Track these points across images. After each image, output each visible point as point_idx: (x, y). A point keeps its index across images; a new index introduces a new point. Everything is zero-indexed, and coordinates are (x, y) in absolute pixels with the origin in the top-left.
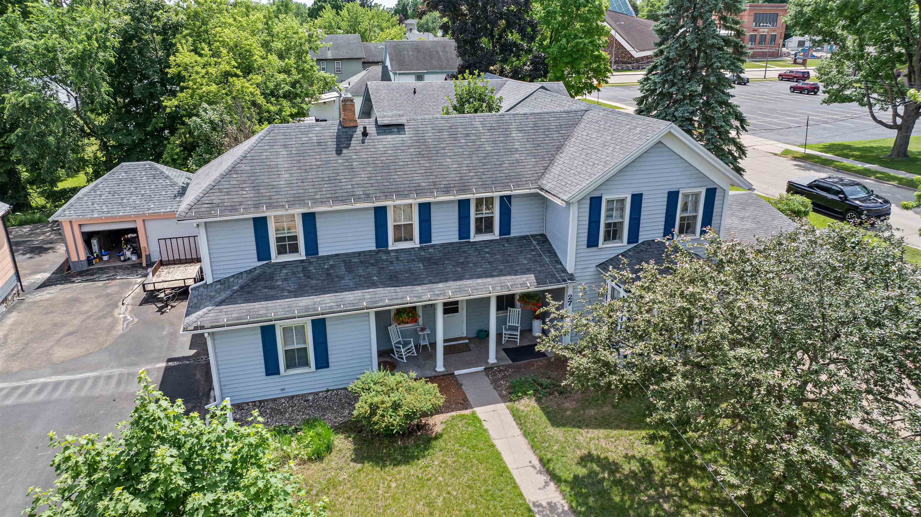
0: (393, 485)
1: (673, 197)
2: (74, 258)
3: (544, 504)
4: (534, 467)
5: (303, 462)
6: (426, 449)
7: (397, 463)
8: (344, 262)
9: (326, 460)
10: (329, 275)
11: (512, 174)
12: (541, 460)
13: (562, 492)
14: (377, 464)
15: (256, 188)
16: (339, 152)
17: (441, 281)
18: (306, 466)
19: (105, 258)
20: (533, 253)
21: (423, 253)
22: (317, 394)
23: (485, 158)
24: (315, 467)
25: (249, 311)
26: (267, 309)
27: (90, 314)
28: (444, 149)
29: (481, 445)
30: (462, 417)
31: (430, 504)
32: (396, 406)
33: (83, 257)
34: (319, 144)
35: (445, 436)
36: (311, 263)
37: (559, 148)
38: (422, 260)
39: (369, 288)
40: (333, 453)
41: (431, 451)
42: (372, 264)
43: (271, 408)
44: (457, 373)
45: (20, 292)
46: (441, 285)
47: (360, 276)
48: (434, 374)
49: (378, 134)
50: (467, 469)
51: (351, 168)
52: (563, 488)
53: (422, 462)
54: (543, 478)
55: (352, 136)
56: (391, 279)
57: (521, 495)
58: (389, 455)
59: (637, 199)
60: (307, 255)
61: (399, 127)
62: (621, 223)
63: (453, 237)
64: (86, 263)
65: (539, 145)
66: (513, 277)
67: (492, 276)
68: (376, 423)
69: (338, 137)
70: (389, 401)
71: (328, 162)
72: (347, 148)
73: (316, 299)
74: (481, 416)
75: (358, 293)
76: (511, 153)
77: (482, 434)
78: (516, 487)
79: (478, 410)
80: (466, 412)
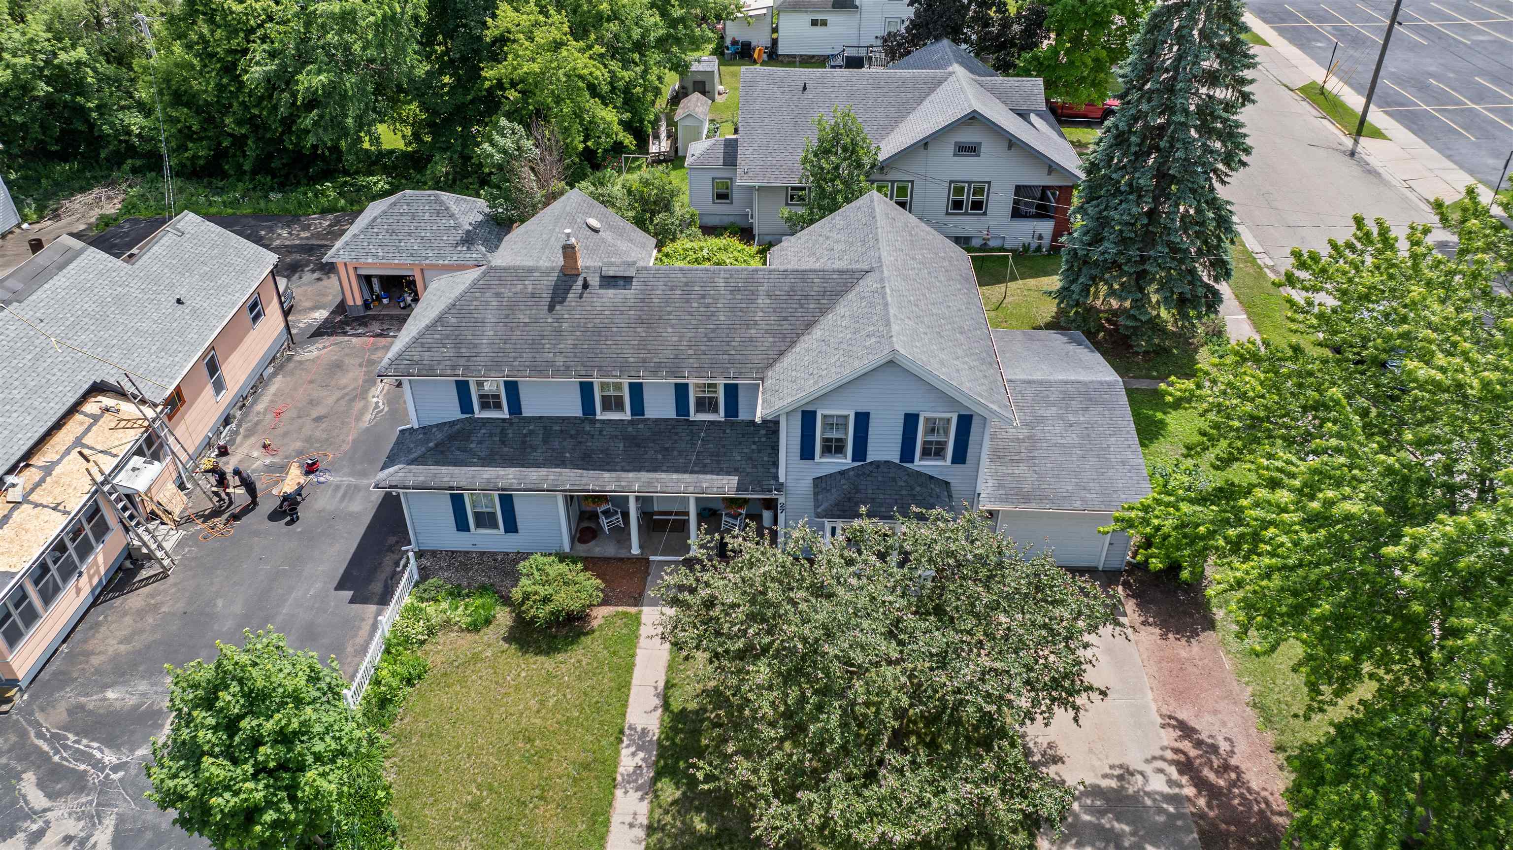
0: (523, 674)
1: (911, 420)
2: (350, 302)
3: (639, 729)
4: (656, 688)
5: (462, 630)
6: (572, 643)
7: (539, 652)
8: (545, 428)
9: (482, 632)
10: (524, 442)
11: (738, 357)
12: (667, 682)
13: (663, 721)
14: (521, 649)
15: (457, 346)
16: (551, 308)
18: (462, 635)
19: (385, 301)
20: (754, 447)
21: (630, 429)
22: (507, 554)
23: (713, 331)
24: (470, 637)
25: (435, 475)
26: (452, 475)
27: (346, 390)
28: (670, 313)
29: (622, 653)
30: (626, 614)
31: (542, 703)
32: (546, 600)
33: (359, 302)
34: (533, 294)
35: (597, 634)
36: (511, 424)
37: (809, 326)
38: (626, 438)
39: (557, 466)
40: (491, 627)
41: (575, 647)
42: (571, 436)
43: (461, 562)
44: (652, 558)
45: (291, 345)
46: (631, 475)
47: (553, 450)
48: (628, 555)
49: (601, 286)
50: (594, 674)
51: (558, 331)
52: (666, 718)
53: (560, 657)
54: (657, 702)
55: (571, 287)
56: (583, 459)
57: (624, 715)
58: (536, 641)
59: (862, 419)
60: (510, 413)
61: (627, 281)
62: (846, 439)
63: (671, 413)
64: (362, 309)
65: (785, 319)
66: (715, 477)
68: (524, 612)
69: (556, 288)
70: (543, 591)
71: (536, 320)
72: (561, 302)
73: (501, 471)
74: (644, 618)
75: (543, 471)
76: (748, 326)
77: (631, 639)
78: (625, 705)
79: (645, 609)
80: (633, 610)
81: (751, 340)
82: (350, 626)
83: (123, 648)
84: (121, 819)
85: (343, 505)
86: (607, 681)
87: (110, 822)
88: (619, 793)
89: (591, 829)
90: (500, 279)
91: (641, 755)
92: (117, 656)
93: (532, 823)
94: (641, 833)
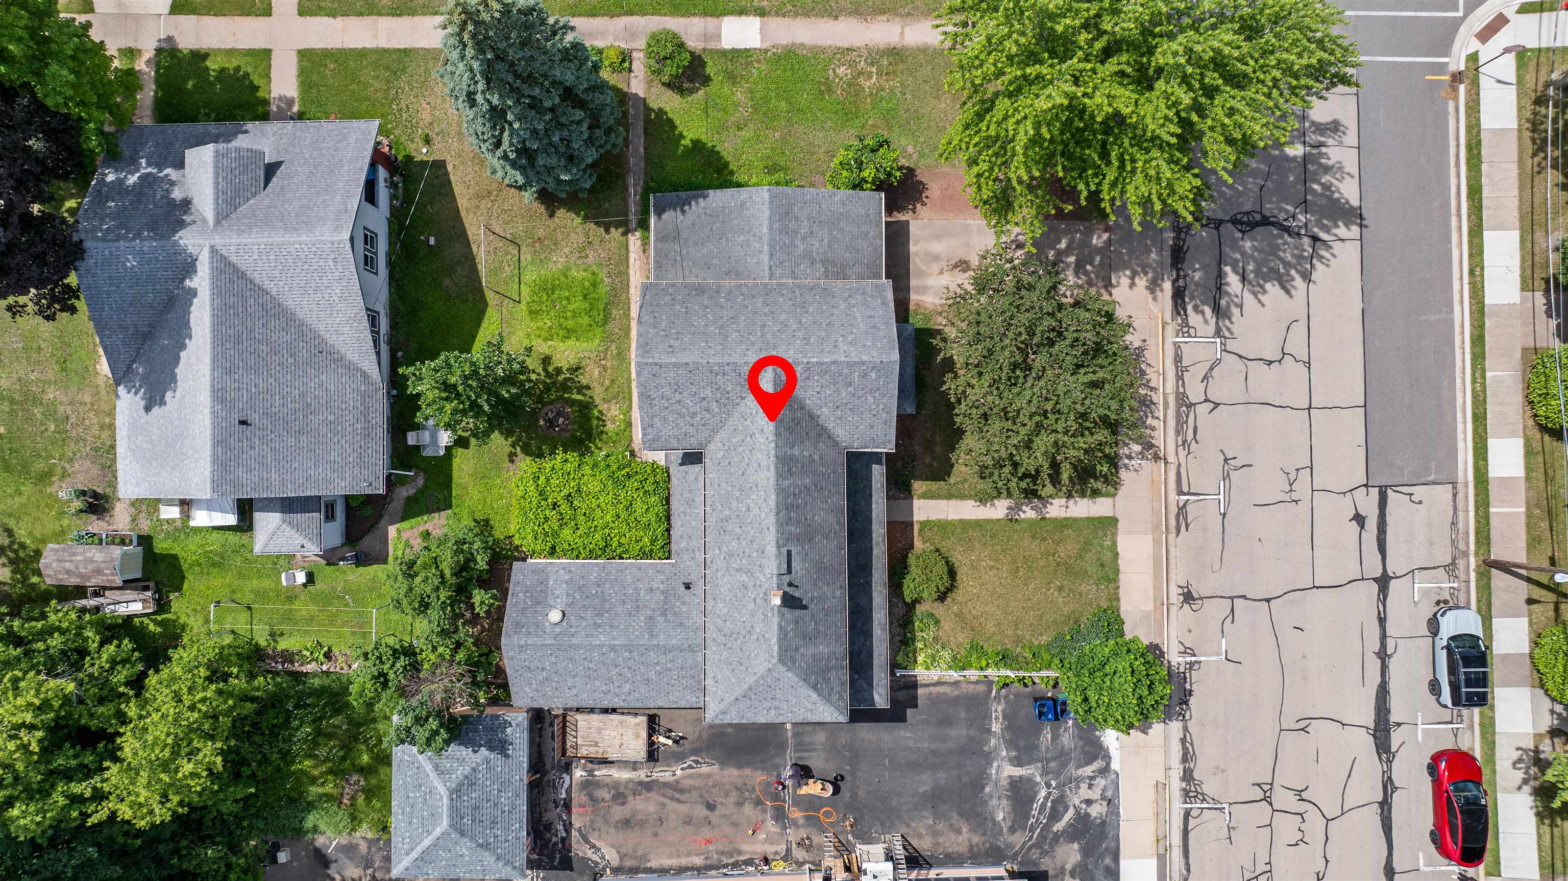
3: (1008, 511)
9: (939, 617)
15: (829, 670)
16: (805, 607)
17: (871, 535)
24: (945, 623)
29: (952, 528)
30: (918, 531)
31: (991, 568)
34: (797, 623)
40: (935, 612)
46: (874, 535)
49: (791, 573)
50: (970, 542)
51: (818, 597)
55: (791, 596)
57: (999, 520)
65: (807, 434)
67: (871, 495)
71: (813, 616)
72: (801, 600)
73: (875, 623)
74: (923, 518)
75: (875, 594)
76: (813, 461)
77: (943, 526)
78: (992, 521)
79: (916, 518)
80: (916, 527)
81: (821, 458)
82: (935, 700)
83: (965, 829)
84: (1077, 768)
85: (819, 747)
86: (976, 534)
87: (1080, 772)
88: (1047, 516)
89: (1071, 526)
90: (786, 651)
91: (1024, 508)
92: (973, 830)
93: (1070, 558)
94: (1071, 502)
